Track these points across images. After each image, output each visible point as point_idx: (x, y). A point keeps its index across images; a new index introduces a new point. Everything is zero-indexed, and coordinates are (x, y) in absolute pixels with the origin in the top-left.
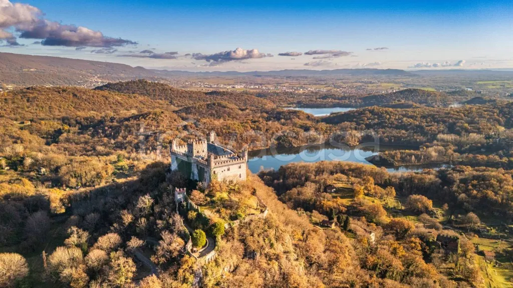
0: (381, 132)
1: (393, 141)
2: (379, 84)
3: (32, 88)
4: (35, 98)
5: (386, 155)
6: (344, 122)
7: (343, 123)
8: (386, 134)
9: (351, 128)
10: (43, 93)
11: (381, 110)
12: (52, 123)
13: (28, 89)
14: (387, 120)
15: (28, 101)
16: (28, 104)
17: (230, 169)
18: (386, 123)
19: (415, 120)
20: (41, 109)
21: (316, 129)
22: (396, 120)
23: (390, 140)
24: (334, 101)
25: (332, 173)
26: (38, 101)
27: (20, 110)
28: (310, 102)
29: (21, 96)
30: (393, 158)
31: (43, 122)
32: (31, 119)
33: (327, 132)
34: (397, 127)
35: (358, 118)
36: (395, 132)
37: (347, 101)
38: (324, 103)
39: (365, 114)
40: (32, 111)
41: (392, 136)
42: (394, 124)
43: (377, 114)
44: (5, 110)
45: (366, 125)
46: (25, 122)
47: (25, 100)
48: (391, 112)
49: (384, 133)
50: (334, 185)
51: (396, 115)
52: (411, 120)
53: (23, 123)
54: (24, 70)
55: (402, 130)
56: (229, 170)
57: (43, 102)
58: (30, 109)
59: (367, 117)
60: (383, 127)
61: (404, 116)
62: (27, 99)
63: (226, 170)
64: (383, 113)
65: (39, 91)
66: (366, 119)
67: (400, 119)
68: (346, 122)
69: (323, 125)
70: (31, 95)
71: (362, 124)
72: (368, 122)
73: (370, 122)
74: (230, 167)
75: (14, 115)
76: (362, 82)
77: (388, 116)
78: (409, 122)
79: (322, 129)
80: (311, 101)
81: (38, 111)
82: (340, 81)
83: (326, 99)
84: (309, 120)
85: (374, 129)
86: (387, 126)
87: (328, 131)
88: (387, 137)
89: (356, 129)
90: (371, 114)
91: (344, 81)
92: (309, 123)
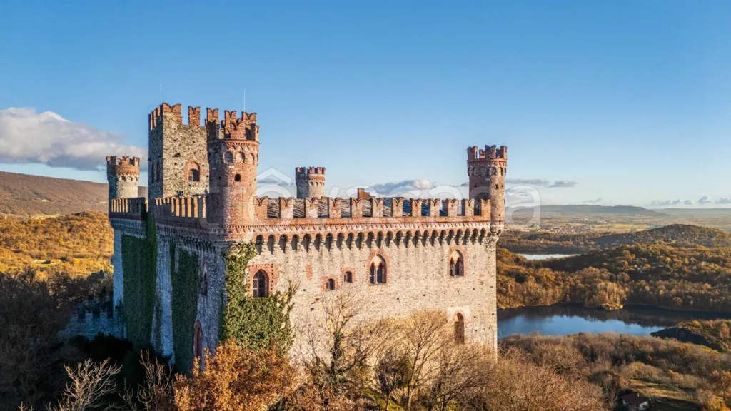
0: (664, 287)
1: (692, 302)
2: (609, 225)
3: (84, 214)
4: (83, 226)
5: (697, 327)
6: (587, 267)
7: (585, 269)
8: (674, 291)
9: (601, 277)
10: (97, 220)
11: (651, 248)
12: (91, 262)
13: (77, 215)
14: (668, 266)
15: (69, 231)
16: (67, 235)
17: (391, 272)
18: (668, 270)
19: (723, 266)
20: (86, 243)
21: (538, 280)
22: (687, 265)
23: (686, 302)
24: (549, 242)
25: (616, 361)
26: (85, 231)
27: (51, 244)
28: (510, 243)
29: (62, 224)
30: (716, 335)
31: (77, 261)
32: (64, 256)
33: (558, 285)
34: (692, 278)
35: (611, 262)
36: (690, 287)
37: (571, 243)
38: (533, 245)
39: (622, 256)
40: (72, 245)
41: (686, 294)
42: (684, 272)
43: (646, 255)
44: (28, 242)
45: (630, 273)
46: (52, 261)
47: (66, 230)
48: (672, 252)
49: (669, 288)
50: (641, 391)
51: (683, 257)
52: (716, 265)
53: (49, 262)
54: (101, 203)
55: (704, 283)
56: (379, 274)
57: (92, 233)
58: (68, 242)
59: (628, 260)
60: (665, 278)
61: (700, 259)
62: (69, 227)
63: (361, 274)
64: (655, 255)
65: (92, 218)
66: (626, 263)
67: (694, 265)
68: (591, 268)
69: (547, 273)
70: (77, 223)
71: (622, 271)
72: (632, 269)
73: (636, 269)
74: (391, 252)
75: (40, 249)
76: (581, 222)
77: (668, 259)
78: (713, 269)
79: (547, 278)
80: (512, 241)
81: (79, 246)
82: (547, 221)
83: (535, 239)
84: (520, 265)
85: (647, 281)
86: (672, 276)
87: (562, 283)
88: (678, 295)
89: (611, 280)
90: (634, 256)
91: (552, 220)
92: (523, 270)
